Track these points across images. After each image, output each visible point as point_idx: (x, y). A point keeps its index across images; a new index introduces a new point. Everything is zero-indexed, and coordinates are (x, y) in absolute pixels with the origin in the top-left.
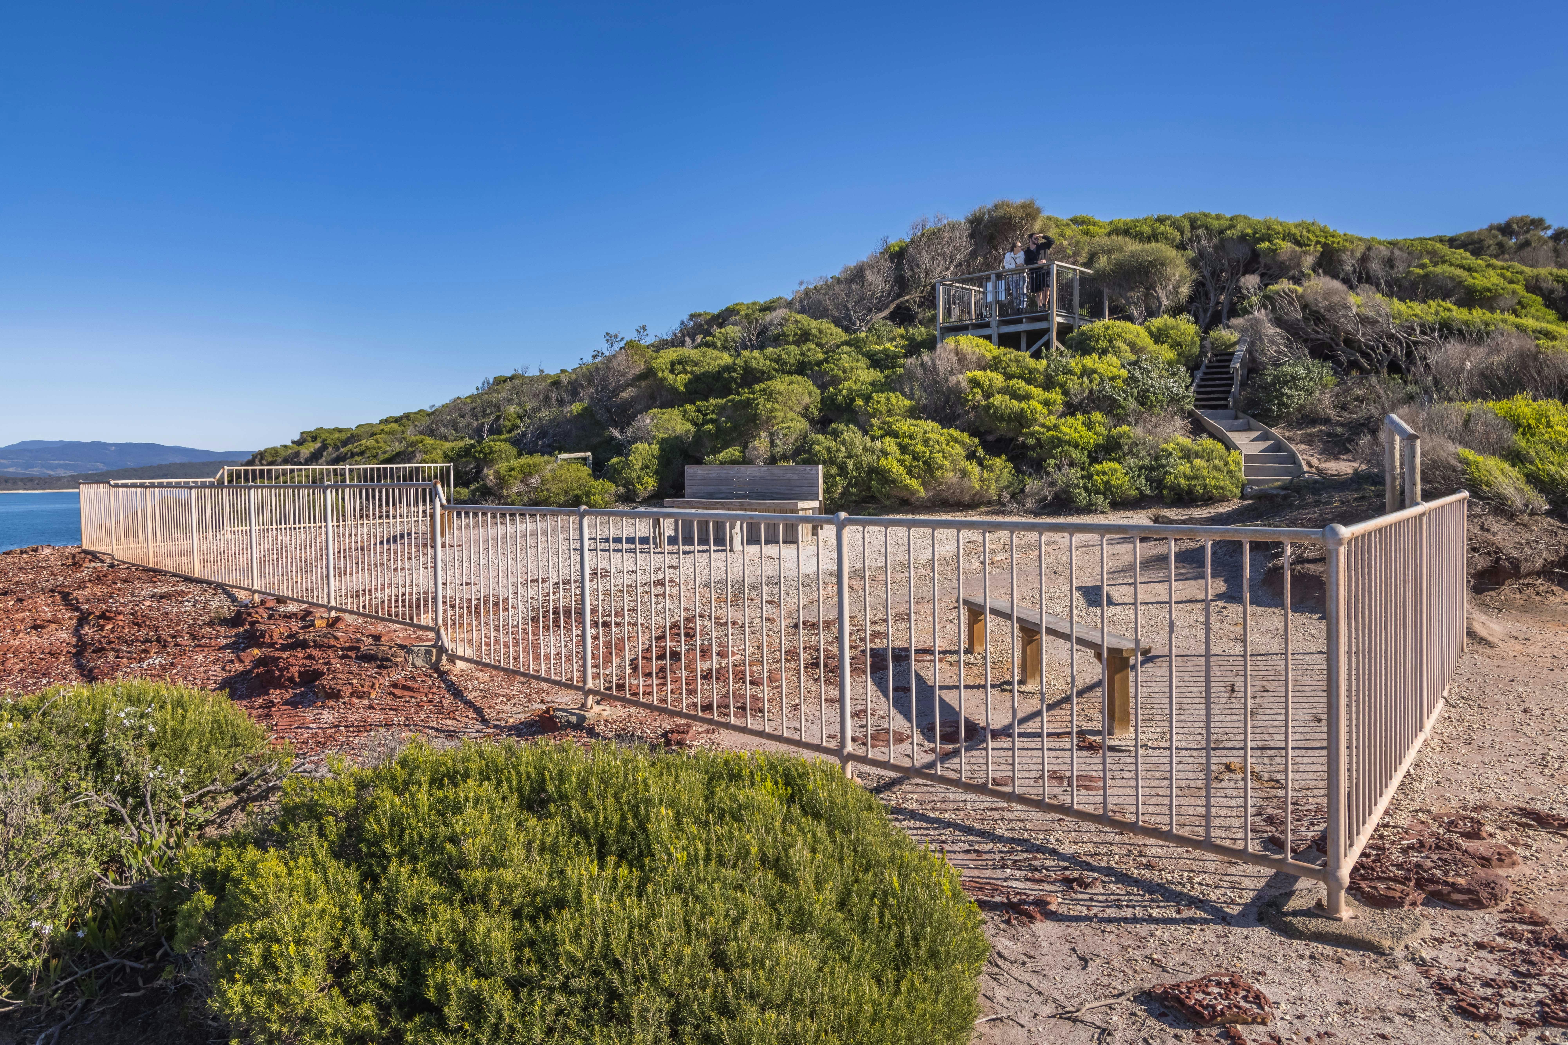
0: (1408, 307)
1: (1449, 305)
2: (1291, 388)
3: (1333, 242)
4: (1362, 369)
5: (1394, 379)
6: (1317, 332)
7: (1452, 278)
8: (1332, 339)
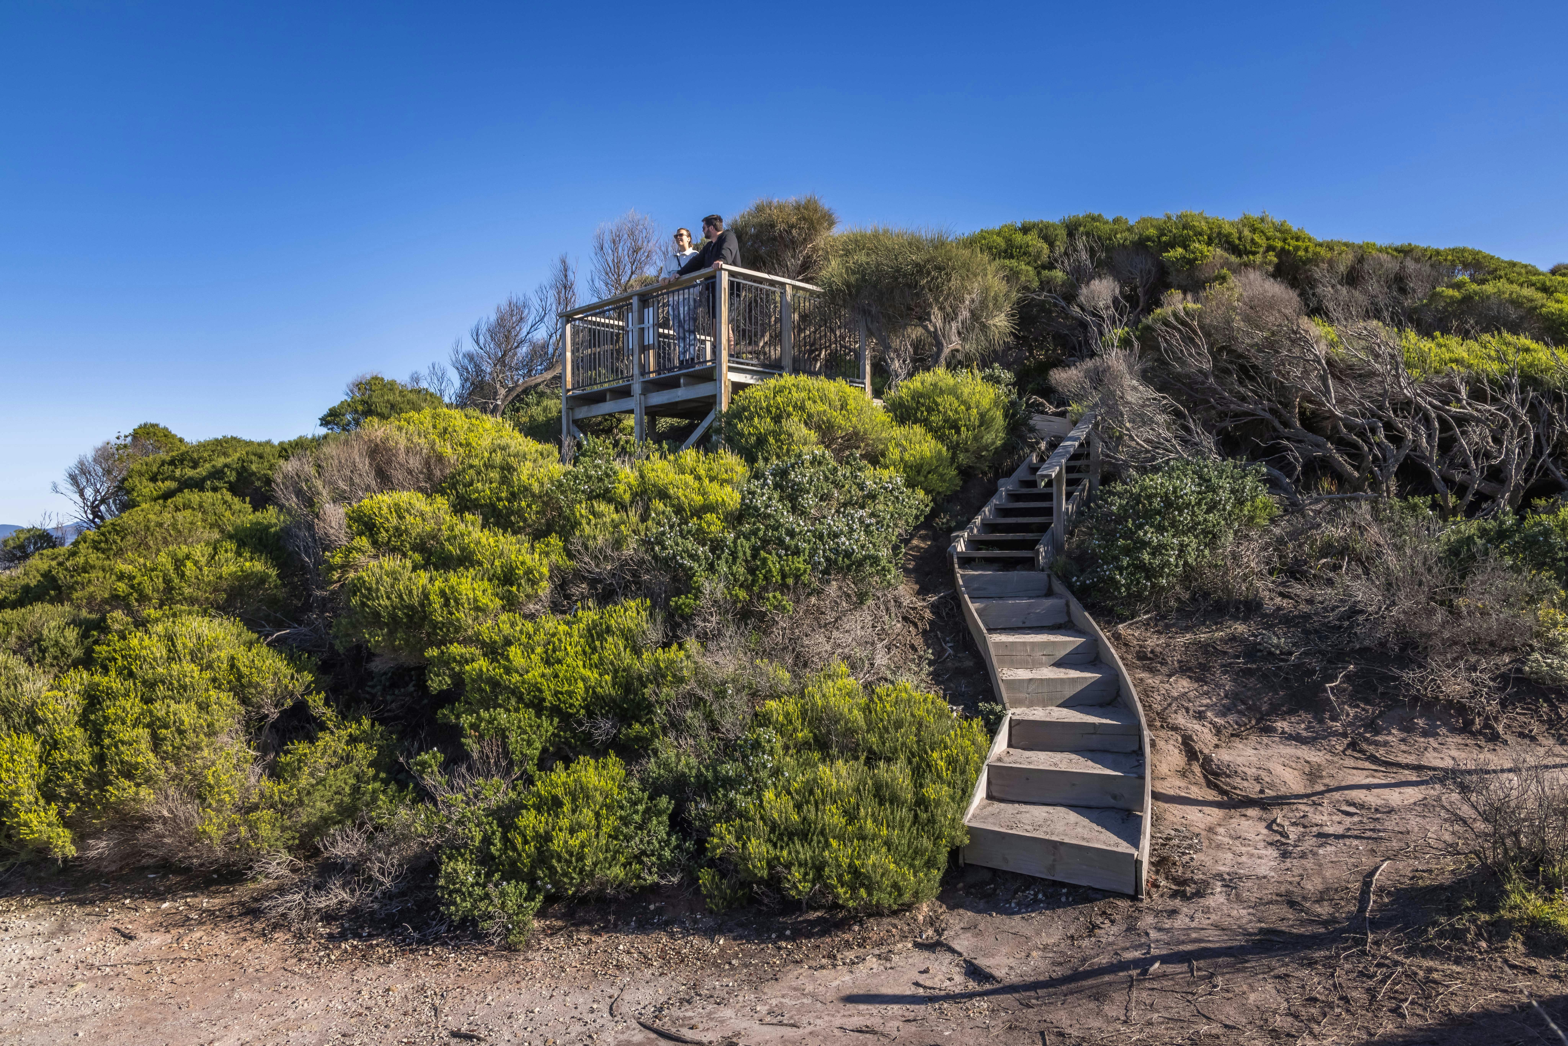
0: (1439, 346)
1: (1525, 341)
2: (1161, 529)
3: (1297, 248)
4: (1340, 478)
5: (1414, 508)
6: (1244, 399)
7: (1516, 303)
8: (1273, 411)
